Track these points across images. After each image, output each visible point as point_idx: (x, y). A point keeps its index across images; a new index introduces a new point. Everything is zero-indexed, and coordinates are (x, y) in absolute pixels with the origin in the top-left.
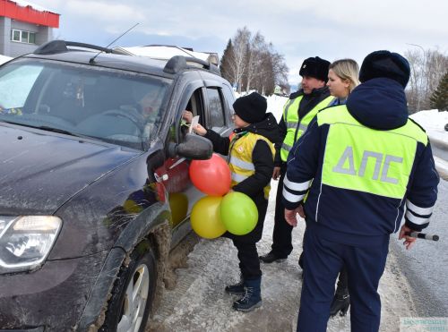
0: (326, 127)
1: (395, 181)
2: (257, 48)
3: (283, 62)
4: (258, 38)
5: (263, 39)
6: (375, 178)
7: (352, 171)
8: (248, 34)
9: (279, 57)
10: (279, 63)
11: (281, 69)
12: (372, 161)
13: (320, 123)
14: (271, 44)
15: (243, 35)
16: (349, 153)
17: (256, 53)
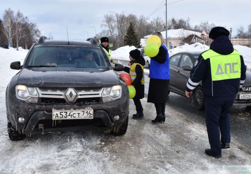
0: (208, 60)
1: (237, 72)
2: (19, 20)
3: (36, 27)
4: (19, 14)
5: (22, 15)
6: (231, 72)
7: (222, 73)
8: (12, 12)
9: (33, 25)
10: (34, 29)
11: (36, 32)
12: (228, 67)
13: (205, 58)
14: (26, 17)
15: (8, 14)
16: (219, 66)
17: (19, 24)
